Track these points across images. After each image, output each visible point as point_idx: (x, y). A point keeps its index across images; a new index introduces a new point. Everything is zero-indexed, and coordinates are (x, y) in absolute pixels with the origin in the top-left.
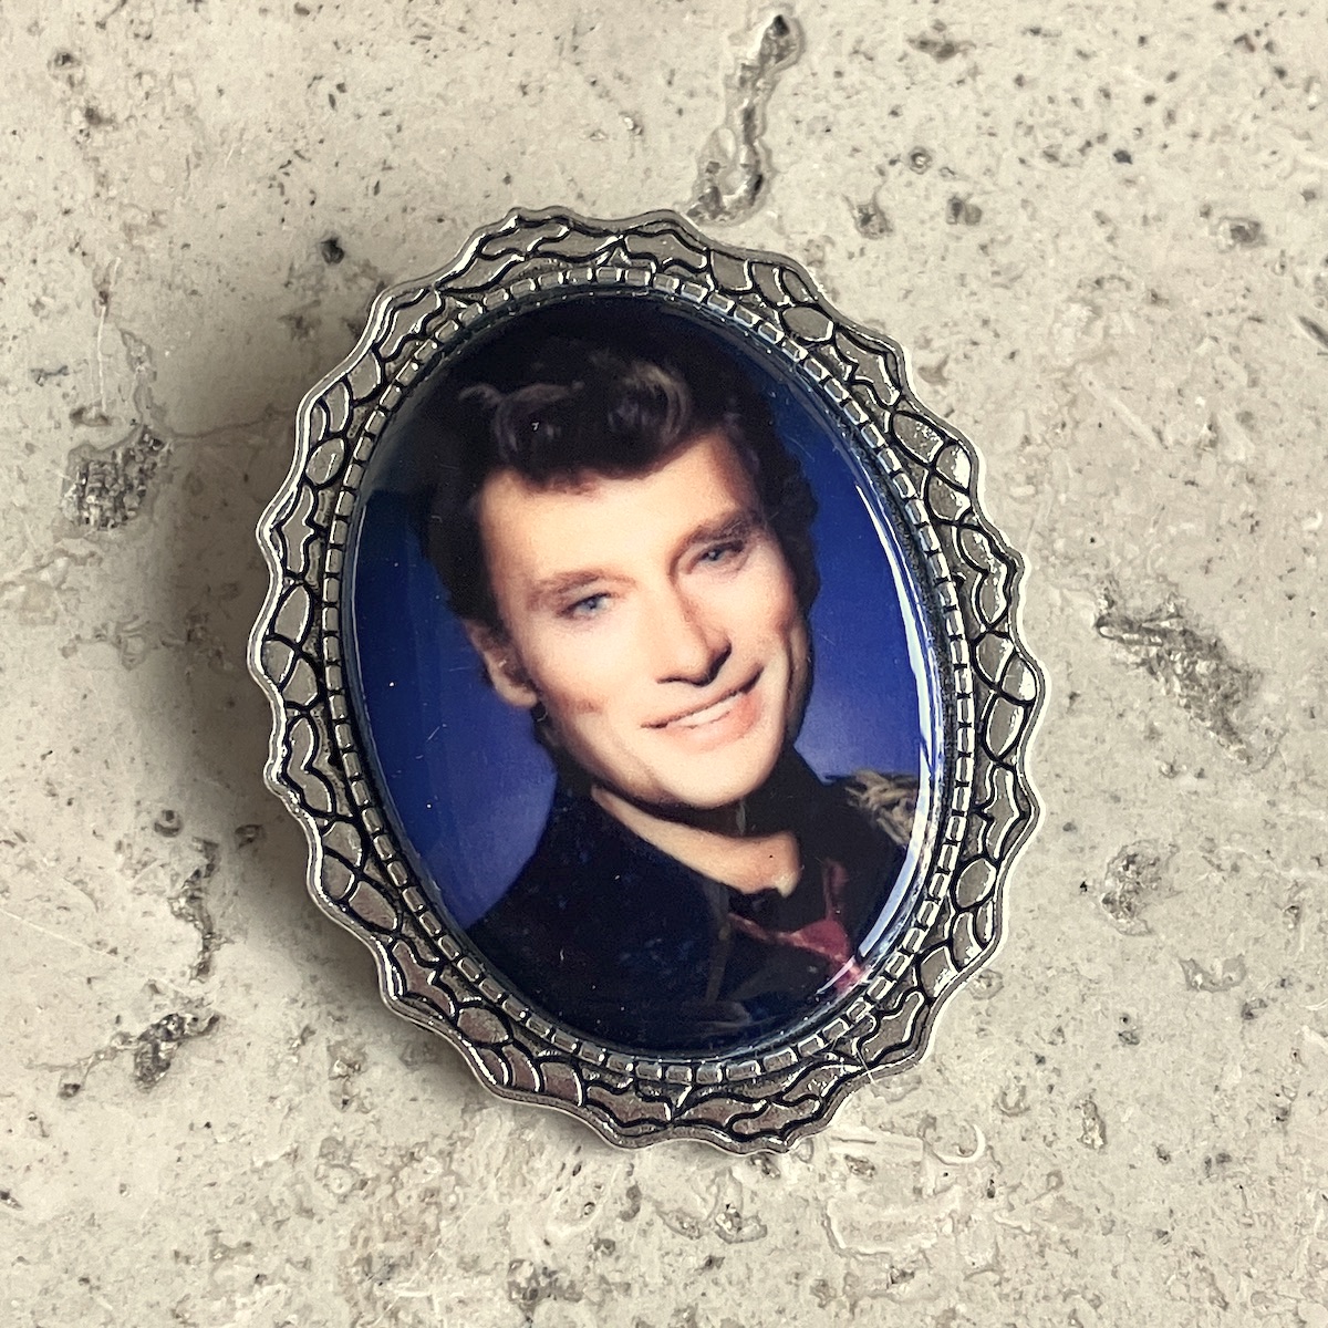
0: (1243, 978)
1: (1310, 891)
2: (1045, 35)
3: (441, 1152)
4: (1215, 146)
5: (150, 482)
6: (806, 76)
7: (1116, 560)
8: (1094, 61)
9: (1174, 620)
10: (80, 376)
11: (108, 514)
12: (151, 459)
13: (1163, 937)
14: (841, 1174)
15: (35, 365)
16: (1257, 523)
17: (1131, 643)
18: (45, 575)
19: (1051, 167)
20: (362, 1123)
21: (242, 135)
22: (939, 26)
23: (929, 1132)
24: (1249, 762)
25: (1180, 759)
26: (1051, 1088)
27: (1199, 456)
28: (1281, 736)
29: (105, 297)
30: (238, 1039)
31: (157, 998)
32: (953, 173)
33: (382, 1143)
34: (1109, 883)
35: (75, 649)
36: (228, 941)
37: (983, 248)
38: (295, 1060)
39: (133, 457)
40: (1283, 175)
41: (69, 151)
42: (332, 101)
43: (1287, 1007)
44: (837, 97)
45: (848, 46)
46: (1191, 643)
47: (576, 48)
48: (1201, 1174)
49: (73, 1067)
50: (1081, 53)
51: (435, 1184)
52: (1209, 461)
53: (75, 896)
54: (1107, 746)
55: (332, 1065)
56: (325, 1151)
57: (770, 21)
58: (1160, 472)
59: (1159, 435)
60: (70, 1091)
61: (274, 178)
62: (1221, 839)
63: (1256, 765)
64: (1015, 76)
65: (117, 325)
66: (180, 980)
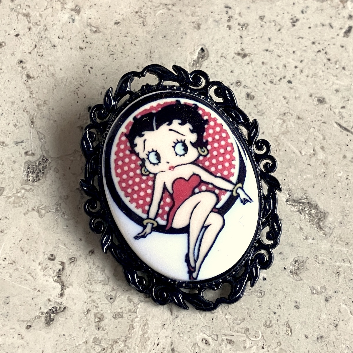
0: (325, 291)
1: (342, 268)
2: (269, 51)
3: (123, 341)
4: (313, 79)
5: (45, 170)
6: (209, 63)
7: (291, 185)
8: (282, 58)
9: (306, 200)
10: (27, 143)
11: (35, 178)
12: (45, 164)
13: (305, 281)
14: (225, 344)
15: (15, 141)
16: (326, 175)
17: (295, 206)
18: (19, 194)
19: (272, 85)
20: (103, 334)
21: (66, 80)
22: (242, 50)
23: (247, 332)
24: (325, 236)
25: (308, 235)
26: (278, 320)
27: (311, 158)
28: (333, 229)
29: (33, 123)
30: (71, 313)
31: (50, 302)
32: (247, 87)
33: (109, 338)
34: (291, 267)
35: (27, 213)
36: (68, 287)
37: (255, 106)
38: (86, 318)
39: (41, 164)
40: (330, 86)
41: (22, 86)
42: (89, 72)
43: (337, 298)
44: (217, 68)
45: (220, 55)
46: (310, 205)
47: (151, 57)
48: (316, 341)
49: (29, 321)
50: (278, 56)
51: (122, 349)
52: (313, 159)
53: (28, 277)
54: (289, 232)
55: (95, 319)
56: (94, 341)
57: (200, 49)
58: (301, 162)
59: (301, 152)
60: (29, 327)
61: (75, 91)
62: (319, 255)
63: (328, 236)
64: (262, 62)
65: (36, 130)
66: (56, 298)
